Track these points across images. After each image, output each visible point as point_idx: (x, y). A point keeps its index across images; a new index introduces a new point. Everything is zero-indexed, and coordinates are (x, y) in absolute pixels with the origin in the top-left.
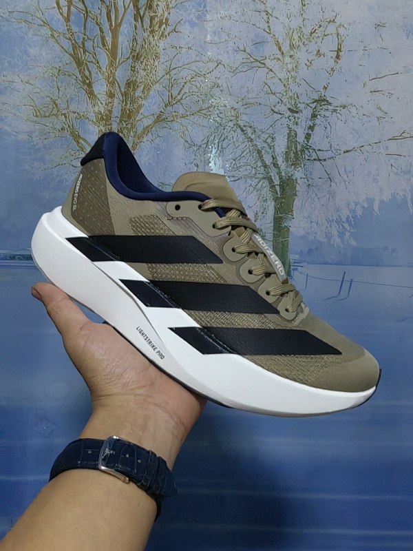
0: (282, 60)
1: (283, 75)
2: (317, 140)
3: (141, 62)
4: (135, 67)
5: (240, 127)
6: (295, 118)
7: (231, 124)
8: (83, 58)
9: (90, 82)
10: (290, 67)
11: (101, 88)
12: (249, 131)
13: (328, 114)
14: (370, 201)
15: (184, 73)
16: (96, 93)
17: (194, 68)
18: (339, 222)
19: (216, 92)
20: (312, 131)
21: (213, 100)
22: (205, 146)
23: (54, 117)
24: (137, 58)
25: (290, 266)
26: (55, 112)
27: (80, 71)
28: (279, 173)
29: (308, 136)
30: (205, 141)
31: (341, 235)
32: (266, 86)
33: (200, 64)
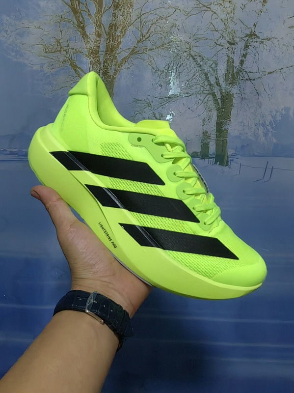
0: (223, 4)
1: (223, 16)
2: (249, 65)
3: (120, 10)
4: (115, 14)
5: (192, 56)
6: (232, 48)
7: (185, 54)
8: (78, 8)
9: (83, 26)
10: (229, 10)
11: (91, 30)
12: (199, 59)
13: (257, 45)
14: (287, 109)
15: (151, 17)
16: (88, 34)
17: (158, 13)
18: (263, 125)
19: (174, 30)
20: (245, 58)
21: (172, 37)
22: (166, 71)
23: (58, 52)
24: (117, 6)
25: (228, 158)
26: (59, 48)
27: (76, 17)
28: (221, 90)
29: (242, 62)
30: (167, 67)
31: (266, 135)
32: (212, 25)
33: (163, 10)
